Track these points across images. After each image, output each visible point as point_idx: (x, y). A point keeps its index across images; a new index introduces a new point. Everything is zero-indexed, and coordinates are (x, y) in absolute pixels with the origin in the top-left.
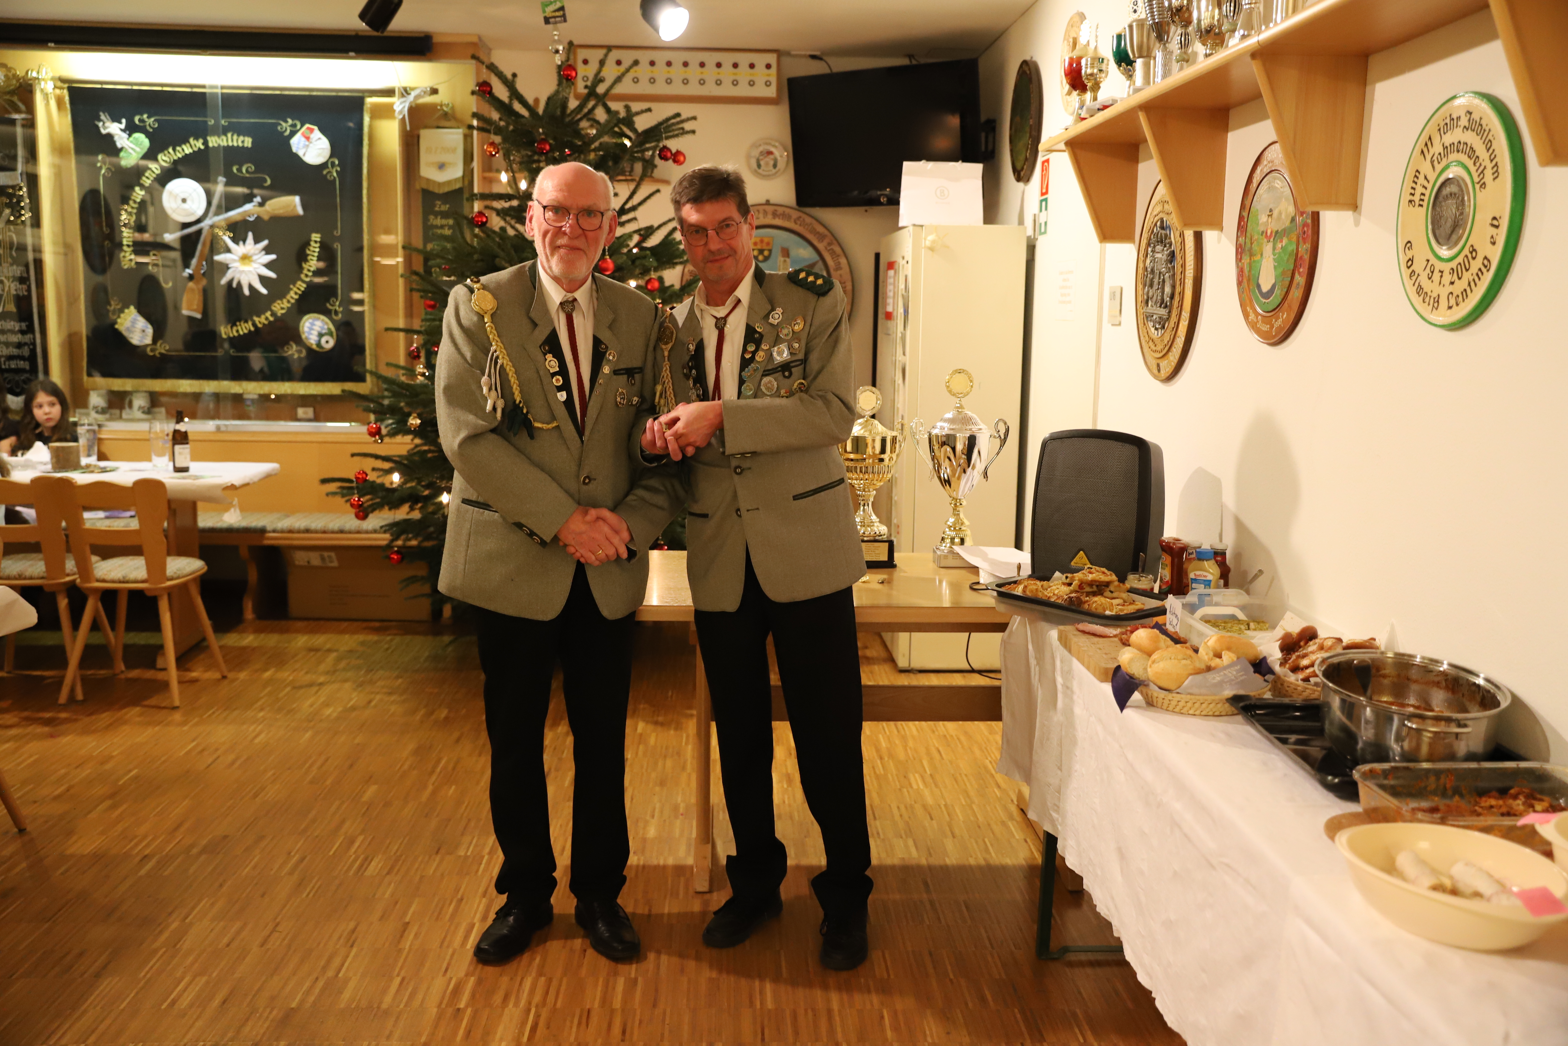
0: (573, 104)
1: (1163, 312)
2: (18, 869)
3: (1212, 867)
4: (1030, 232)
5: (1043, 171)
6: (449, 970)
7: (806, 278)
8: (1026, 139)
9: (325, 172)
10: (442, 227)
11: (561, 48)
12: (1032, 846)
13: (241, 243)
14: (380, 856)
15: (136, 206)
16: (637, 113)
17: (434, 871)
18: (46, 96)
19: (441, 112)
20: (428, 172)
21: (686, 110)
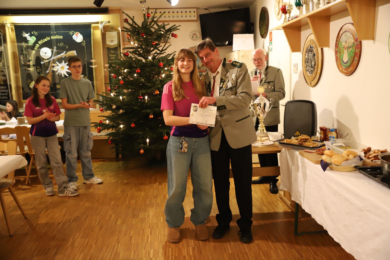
0: (148, 24)
1: (312, 69)
2: (26, 228)
3: (362, 211)
4: (267, 51)
5: (270, 35)
6: (146, 248)
7: (235, 64)
8: (265, 27)
9: (82, 44)
10: (113, 57)
11: (145, 9)
12: (285, 207)
13: (61, 63)
14: (120, 219)
15: (33, 55)
16: (166, 25)
17: (135, 222)
18: (8, 28)
19: (111, 27)
20: (108, 43)
21: (177, 24)
